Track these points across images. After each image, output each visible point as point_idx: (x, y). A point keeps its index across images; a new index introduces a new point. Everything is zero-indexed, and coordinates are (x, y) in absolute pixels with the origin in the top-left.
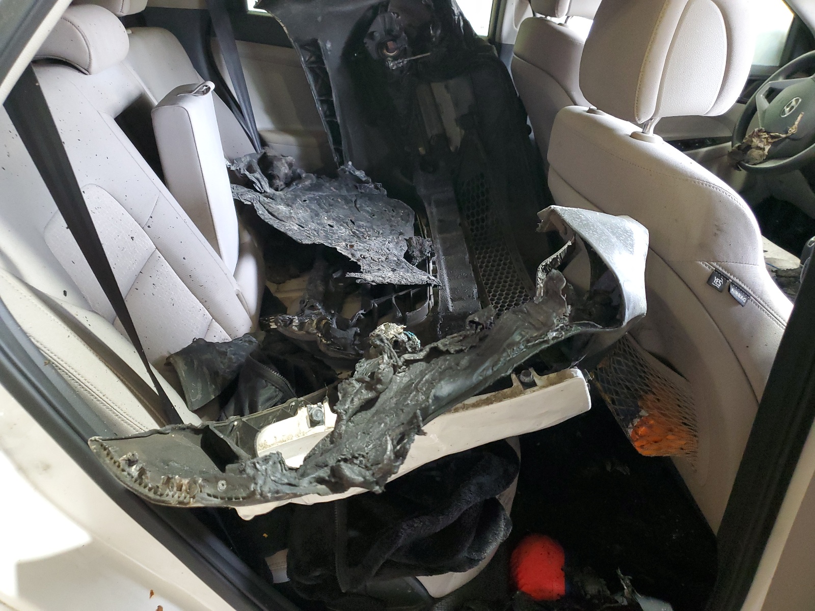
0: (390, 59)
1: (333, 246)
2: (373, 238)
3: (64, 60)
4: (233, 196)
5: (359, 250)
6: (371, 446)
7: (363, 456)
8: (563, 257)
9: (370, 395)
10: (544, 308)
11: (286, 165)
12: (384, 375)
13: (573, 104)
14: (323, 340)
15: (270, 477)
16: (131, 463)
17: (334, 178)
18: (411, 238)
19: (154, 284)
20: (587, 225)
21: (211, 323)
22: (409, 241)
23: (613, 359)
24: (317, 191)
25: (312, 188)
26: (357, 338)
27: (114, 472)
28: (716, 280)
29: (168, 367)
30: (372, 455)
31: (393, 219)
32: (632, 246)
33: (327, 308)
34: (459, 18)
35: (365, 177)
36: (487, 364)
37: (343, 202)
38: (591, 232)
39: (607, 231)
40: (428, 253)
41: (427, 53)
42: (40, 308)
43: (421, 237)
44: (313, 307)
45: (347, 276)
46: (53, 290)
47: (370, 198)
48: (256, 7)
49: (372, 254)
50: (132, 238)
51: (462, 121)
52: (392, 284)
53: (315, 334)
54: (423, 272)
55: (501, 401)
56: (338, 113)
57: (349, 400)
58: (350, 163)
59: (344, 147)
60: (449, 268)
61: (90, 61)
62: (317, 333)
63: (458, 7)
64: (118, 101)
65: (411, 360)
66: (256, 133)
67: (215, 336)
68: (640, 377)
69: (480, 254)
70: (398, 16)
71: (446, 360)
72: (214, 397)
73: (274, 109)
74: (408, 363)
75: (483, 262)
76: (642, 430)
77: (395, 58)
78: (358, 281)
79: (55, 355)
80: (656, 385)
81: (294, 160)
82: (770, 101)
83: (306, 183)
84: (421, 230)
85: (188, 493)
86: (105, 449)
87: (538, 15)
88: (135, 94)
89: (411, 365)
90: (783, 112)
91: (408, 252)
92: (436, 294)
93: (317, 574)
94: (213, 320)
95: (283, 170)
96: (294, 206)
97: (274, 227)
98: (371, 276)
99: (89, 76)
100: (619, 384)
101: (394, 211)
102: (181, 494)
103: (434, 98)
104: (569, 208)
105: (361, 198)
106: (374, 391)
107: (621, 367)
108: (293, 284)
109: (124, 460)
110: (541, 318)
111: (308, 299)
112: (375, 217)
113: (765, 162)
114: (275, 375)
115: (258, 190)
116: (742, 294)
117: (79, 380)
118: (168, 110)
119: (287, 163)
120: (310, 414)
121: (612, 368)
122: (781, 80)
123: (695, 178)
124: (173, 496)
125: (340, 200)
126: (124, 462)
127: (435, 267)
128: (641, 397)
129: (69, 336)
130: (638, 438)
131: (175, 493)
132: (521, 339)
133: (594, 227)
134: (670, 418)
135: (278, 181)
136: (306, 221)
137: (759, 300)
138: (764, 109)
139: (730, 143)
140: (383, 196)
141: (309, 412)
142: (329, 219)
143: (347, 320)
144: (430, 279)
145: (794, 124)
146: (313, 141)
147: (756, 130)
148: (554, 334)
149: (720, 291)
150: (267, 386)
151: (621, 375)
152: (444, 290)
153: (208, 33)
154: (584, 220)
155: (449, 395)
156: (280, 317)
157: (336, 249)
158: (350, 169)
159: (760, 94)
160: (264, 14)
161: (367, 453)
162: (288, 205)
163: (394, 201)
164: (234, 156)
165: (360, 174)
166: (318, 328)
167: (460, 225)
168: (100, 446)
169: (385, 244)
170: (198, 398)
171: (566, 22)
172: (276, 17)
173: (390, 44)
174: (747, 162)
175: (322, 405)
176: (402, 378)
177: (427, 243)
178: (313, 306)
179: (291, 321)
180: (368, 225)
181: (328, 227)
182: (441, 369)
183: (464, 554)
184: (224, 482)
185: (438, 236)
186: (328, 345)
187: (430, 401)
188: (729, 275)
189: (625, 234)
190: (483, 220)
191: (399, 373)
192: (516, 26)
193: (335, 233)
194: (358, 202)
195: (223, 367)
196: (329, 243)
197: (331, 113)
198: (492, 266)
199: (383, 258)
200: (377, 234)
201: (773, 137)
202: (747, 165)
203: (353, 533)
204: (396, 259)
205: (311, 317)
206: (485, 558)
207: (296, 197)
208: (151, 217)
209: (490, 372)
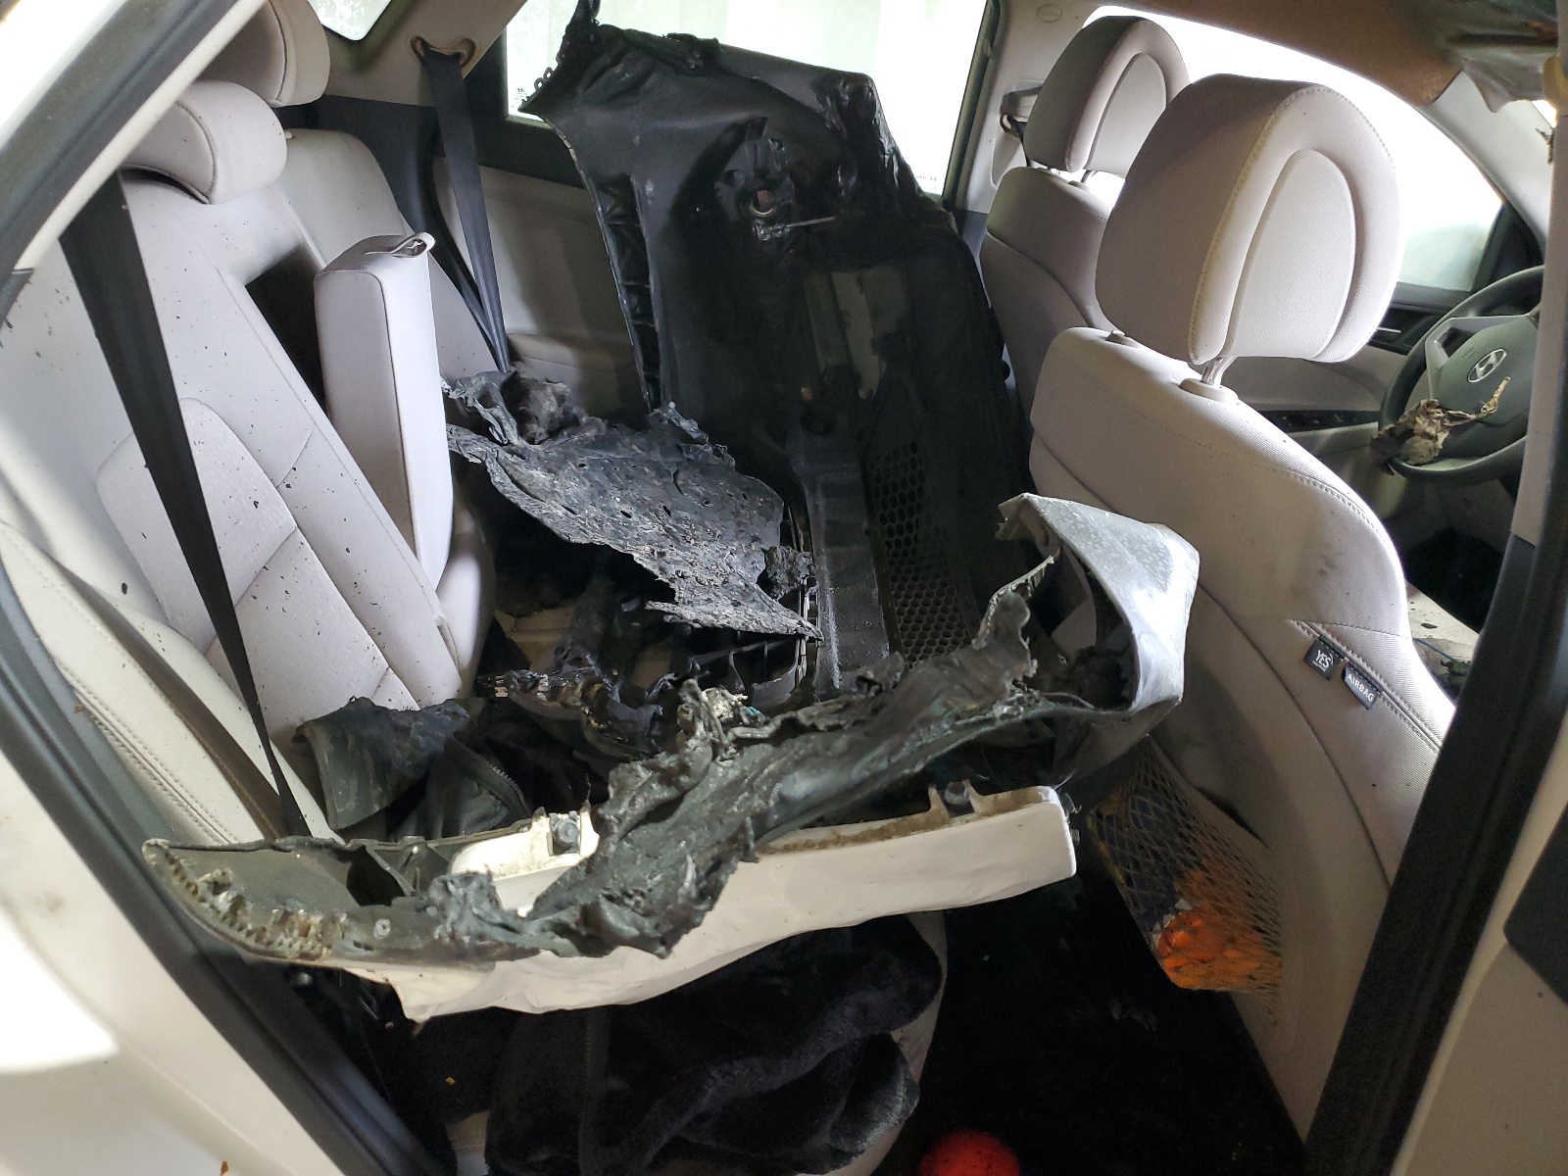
0: (759, 222)
1: (627, 550)
2: (704, 543)
3: (167, 175)
4: (449, 447)
5: (676, 562)
6: (658, 878)
7: (642, 894)
8: (1036, 584)
9: (666, 794)
10: (991, 661)
11: (553, 398)
12: (694, 758)
13: (1086, 324)
14: (593, 722)
15: (471, 909)
16: (217, 887)
17: (639, 430)
18: (773, 549)
19: (286, 592)
20: (1086, 531)
21: (385, 675)
22: (769, 554)
23: (1133, 799)
24: (604, 448)
25: (598, 444)
26: (657, 725)
27: (185, 903)
28: (1321, 656)
29: (298, 744)
30: (658, 894)
31: (742, 511)
32: (1166, 575)
33: (605, 664)
34: (891, 159)
35: (697, 432)
36: (880, 750)
37: (653, 474)
38: (1091, 543)
39: (1122, 546)
40: (803, 578)
41: (830, 216)
42: (77, 610)
43: (793, 548)
44: (578, 661)
45: (648, 607)
46: (104, 580)
47: (704, 470)
48: (522, 110)
49: (698, 571)
50: (256, 503)
51: (885, 345)
52: (732, 629)
53: (578, 708)
54: (792, 612)
55: (906, 834)
56: (657, 312)
57: (628, 800)
58: (672, 405)
59: (663, 374)
60: (841, 611)
61: (214, 179)
62: (581, 706)
63: (891, 139)
64: (256, 253)
65: (747, 739)
66: (501, 335)
67: (390, 700)
68: (1181, 835)
69: (901, 588)
70: (780, 147)
71: (807, 741)
72: (377, 809)
73: (538, 297)
74: (741, 743)
75: (904, 605)
76: (1179, 937)
77: (769, 222)
78: (668, 618)
79: (95, 698)
80: (1209, 852)
81: (568, 390)
82: (1450, 353)
83: (587, 434)
84: (794, 536)
85: (319, 940)
86: (173, 861)
87: (1036, 165)
88: (287, 245)
89: (745, 749)
90: (1474, 374)
91: (767, 575)
92: (812, 655)
93: (543, 1156)
94: (390, 670)
95: (546, 406)
96: (561, 472)
97: (519, 508)
98: (692, 611)
99: (209, 206)
100: (1141, 847)
101: (745, 498)
102: (306, 942)
103: (835, 300)
104: (1056, 500)
105: (687, 468)
106: (673, 788)
107: (1146, 815)
108: (547, 619)
109: (206, 881)
110: (984, 678)
111: (572, 644)
112: (711, 505)
113: (1437, 461)
114: (498, 774)
115: (497, 438)
116: (1366, 685)
117: (134, 747)
118: (345, 279)
119: (555, 394)
120: (554, 830)
121: (1130, 816)
122: (1471, 316)
123: (1289, 468)
124: (290, 946)
125: (647, 470)
126: (206, 885)
127: (813, 606)
128: (1180, 874)
129: (124, 666)
130: (1170, 950)
131: (295, 941)
132: (946, 712)
133: (1096, 534)
134: (1231, 915)
135: (535, 426)
136: (582, 502)
137: (1398, 699)
138: (1439, 366)
139: (1375, 425)
140: (728, 468)
141: (552, 825)
142: (623, 501)
143: (641, 690)
144: (802, 626)
145: (1492, 397)
146: (607, 360)
147: (1423, 402)
148: (1006, 709)
149: (1327, 676)
150: (480, 793)
151: (1145, 831)
152: (826, 647)
153: (431, 149)
154: (1080, 522)
155: (807, 797)
156: (516, 674)
157: (632, 556)
158: (671, 416)
159: (1434, 338)
160: (536, 124)
161: (650, 890)
162: (550, 471)
163: (746, 479)
164: (456, 375)
165: (689, 426)
166: (584, 698)
167: (867, 532)
168: (164, 856)
169: (724, 555)
170: (349, 808)
171: (1083, 181)
172: (558, 131)
173: (763, 196)
174: (1405, 461)
175: (578, 817)
176: (726, 770)
177: (803, 560)
178: (580, 659)
179: (536, 682)
180: (696, 518)
181: (621, 516)
182: (798, 755)
183: (822, 1140)
184: (386, 922)
185: (823, 550)
186: (601, 731)
187: (772, 803)
188: (1344, 649)
189: (1154, 555)
190: (910, 527)
191: (723, 760)
192: (995, 182)
193: (633, 528)
194: (681, 476)
195: (401, 756)
196: (620, 545)
197: (643, 312)
198: (922, 613)
199: (719, 582)
200: (710, 537)
201: (1452, 418)
202: (1404, 464)
203: (615, 1083)
204: (742, 584)
205: (574, 677)
206: (863, 1151)
207: (566, 458)
208: (295, 469)
209: (883, 765)
